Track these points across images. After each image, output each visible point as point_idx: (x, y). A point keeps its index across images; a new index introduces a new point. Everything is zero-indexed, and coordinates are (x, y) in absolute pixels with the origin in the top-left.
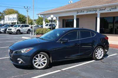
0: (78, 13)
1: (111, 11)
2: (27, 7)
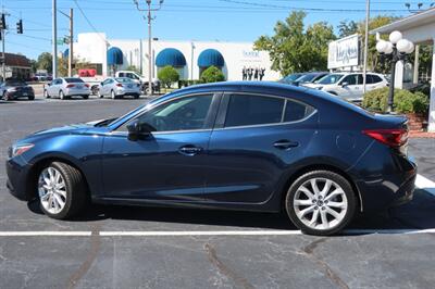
2: (420, 5)
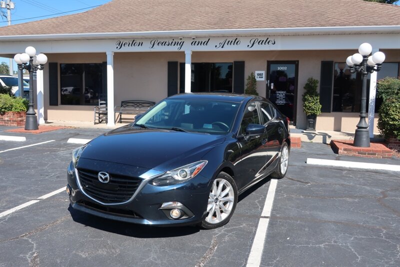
0: (121, 45)
1: (224, 49)
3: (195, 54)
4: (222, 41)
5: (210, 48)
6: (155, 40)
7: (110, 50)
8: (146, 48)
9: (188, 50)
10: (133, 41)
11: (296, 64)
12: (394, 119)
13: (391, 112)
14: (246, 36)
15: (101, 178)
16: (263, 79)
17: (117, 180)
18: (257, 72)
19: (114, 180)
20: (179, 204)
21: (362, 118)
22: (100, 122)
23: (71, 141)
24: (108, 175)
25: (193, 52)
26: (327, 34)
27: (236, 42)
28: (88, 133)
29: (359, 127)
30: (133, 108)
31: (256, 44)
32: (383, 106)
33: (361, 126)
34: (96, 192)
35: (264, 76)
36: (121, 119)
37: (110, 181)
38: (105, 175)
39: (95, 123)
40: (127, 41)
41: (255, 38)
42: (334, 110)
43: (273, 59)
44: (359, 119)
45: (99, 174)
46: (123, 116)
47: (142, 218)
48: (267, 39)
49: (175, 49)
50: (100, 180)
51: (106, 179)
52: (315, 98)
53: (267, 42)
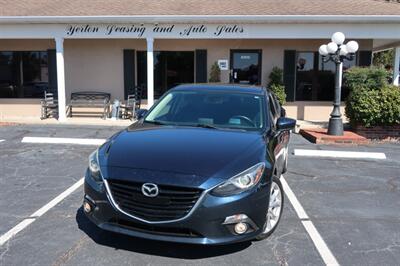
0: (72, 31)
1: (190, 37)
3: (157, 42)
4: (188, 28)
5: (174, 35)
6: (112, 26)
7: (59, 37)
8: (102, 34)
9: (150, 37)
10: (87, 27)
11: (259, 52)
12: (364, 108)
13: (360, 100)
14: (213, 23)
15: (146, 191)
16: (227, 68)
17: (168, 192)
18: (220, 61)
19: (164, 192)
20: (245, 217)
21: (335, 106)
22: (47, 117)
23: (26, 140)
24: (156, 187)
25: (155, 40)
26: (295, 23)
27: (202, 29)
28: (39, 130)
29: (333, 116)
30: (85, 101)
31: (223, 32)
32: (352, 95)
33: (335, 114)
34: (137, 208)
35: (227, 65)
36: (71, 112)
37: (160, 194)
38: (151, 187)
39: (42, 119)
40: (80, 27)
41: (222, 25)
42: (298, 99)
43: (237, 48)
44: (332, 108)
45: (144, 186)
46: (74, 110)
47: (203, 237)
48: (235, 26)
49: (135, 35)
50: (145, 194)
51: (154, 192)
52: (281, 87)
53: (235, 29)
